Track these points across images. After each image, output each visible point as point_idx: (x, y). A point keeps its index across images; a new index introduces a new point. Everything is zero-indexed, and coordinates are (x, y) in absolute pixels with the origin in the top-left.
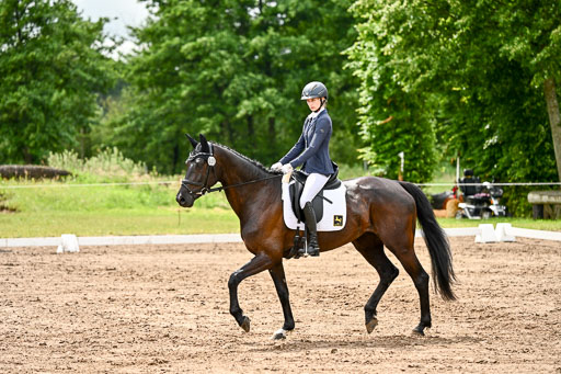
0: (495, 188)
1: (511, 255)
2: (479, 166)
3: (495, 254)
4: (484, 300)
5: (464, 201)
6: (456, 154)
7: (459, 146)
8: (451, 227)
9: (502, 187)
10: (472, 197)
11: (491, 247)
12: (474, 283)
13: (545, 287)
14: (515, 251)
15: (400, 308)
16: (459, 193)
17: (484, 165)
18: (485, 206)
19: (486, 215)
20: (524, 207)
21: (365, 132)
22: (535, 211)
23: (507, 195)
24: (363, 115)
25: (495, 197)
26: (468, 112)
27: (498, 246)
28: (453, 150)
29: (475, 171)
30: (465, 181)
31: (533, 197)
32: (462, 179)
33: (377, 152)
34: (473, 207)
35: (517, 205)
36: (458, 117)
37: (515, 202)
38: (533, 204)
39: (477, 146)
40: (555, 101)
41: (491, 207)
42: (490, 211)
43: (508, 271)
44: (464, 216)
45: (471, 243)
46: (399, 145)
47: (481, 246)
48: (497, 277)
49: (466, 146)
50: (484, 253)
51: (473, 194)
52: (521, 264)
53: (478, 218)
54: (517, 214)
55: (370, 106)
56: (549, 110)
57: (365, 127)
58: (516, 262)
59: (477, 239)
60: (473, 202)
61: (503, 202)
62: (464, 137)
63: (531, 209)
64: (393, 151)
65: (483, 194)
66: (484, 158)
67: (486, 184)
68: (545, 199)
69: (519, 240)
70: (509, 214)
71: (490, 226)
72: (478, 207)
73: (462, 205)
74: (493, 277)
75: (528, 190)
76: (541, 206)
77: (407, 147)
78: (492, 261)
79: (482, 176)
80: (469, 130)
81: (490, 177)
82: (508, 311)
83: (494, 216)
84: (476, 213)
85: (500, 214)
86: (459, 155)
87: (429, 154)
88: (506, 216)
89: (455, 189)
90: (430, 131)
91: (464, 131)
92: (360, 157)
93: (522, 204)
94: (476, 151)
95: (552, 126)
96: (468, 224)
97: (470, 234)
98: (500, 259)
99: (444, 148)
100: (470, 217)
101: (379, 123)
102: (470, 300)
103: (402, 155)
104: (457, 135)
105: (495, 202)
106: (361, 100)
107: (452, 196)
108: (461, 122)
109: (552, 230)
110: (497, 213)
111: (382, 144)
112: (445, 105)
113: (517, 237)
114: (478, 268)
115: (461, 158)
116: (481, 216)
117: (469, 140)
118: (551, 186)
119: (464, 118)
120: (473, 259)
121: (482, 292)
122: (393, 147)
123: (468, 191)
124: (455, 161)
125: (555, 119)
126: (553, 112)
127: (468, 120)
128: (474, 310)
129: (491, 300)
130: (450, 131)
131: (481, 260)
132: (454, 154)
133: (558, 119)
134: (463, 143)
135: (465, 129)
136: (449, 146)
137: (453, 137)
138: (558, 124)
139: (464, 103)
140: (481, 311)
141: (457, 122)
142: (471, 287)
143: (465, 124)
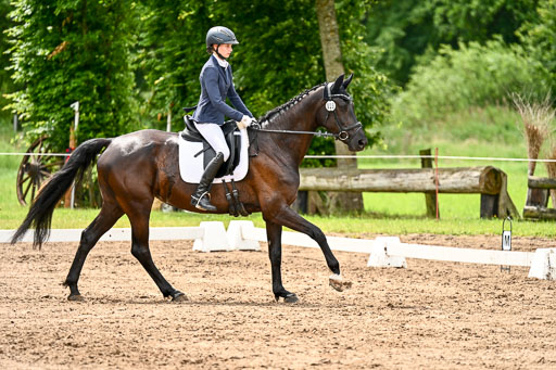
4: (204, 344)
6: (168, 106)
7: (172, 93)
11: (218, 259)
12: (187, 316)
13: (305, 325)
15: (63, 356)
21: (16, 67)
24: (16, 38)
26: (188, 38)
27: (231, 257)
28: (163, 98)
33: (36, 101)
36: (172, 45)
40: (334, 23)
45: (187, 252)
46: (74, 90)
47: (201, 256)
49: (183, 93)
50: (207, 268)
55: (27, 25)
56: (322, 36)
57: (17, 58)
59: (197, 246)
62: (181, 78)
64: (63, 100)
68: (311, 181)
69: (265, 248)
71: (218, 224)
74: (220, 308)
76: (304, 193)
77: (88, 93)
78: (220, 282)
80: (189, 67)
86: (173, 105)
87: (121, 106)
90: (126, 69)
91: (182, 69)
92: (7, 107)
95: (327, 63)
97: (185, 237)
98: (234, 279)
99: (148, 96)
101: (40, 52)
102: (181, 345)
103: (76, 106)
104: (168, 75)
106: (12, 14)
108: (178, 54)
111: (46, 89)
112: (152, 24)
113: (261, 243)
114: (196, 292)
115: (174, 113)
117: (189, 82)
118: (322, 161)
119: (183, 48)
120: (190, 278)
121: (200, 332)
122: (64, 94)
124: (164, 118)
125: (331, 51)
126: (328, 40)
127: (189, 50)
128: (186, 361)
129: (216, 346)
130: (158, 68)
131: (202, 280)
132: (163, 106)
133: (338, 52)
134: (178, 88)
135: (182, 65)
136: (155, 93)
137: (161, 79)
138: (337, 60)
139: (183, 21)
140: (198, 362)
141: (169, 53)
142: (183, 324)
143: (183, 56)
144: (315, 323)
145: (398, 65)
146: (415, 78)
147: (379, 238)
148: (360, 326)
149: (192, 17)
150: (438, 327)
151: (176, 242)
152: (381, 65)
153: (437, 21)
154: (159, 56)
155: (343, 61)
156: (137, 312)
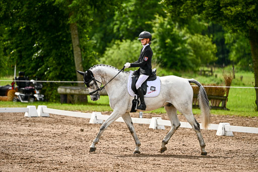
0: (38, 84)
1: (46, 125)
2: (29, 70)
3: (37, 124)
5: (18, 91)
6: (15, 62)
7: (17, 57)
8: (10, 107)
9: (42, 83)
10: (24, 89)
11: (34, 120)
12: (23, 141)
13: (66, 145)
14: (49, 123)
16: (16, 86)
17: (32, 69)
18: (31, 95)
19: (32, 100)
20: (55, 95)
22: (62, 98)
23: (45, 88)
25: (38, 89)
26: (23, 36)
27: (39, 119)
28: (13, 59)
29: (26, 73)
30: (19, 79)
31: (61, 90)
32: (18, 77)
34: (24, 95)
35: (51, 94)
36: (17, 39)
37: (50, 93)
38: (61, 94)
39: (28, 58)
40: (76, 31)
41: (35, 95)
42: (35, 97)
43: (44, 135)
44: (18, 101)
45: (22, 117)
47: (28, 119)
48: (37, 138)
49: (21, 57)
50: (30, 123)
51: (24, 87)
52: (52, 131)
53: (27, 102)
54: (51, 100)
56: (72, 37)
58: (49, 130)
59: (26, 115)
60: (24, 92)
61: (42, 92)
62: (20, 52)
63: (60, 97)
65: (30, 87)
66: (33, 65)
67: (32, 81)
68: (68, 91)
69: (52, 116)
70: (46, 100)
71: (34, 107)
72: (27, 95)
73: (17, 94)
75: (58, 85)
76: (65, 95)
79: (30, 76)
80: (23, 47)
81: (35, 77)
82: (43, 159)
83: (37, 100)
84: (25, 98)
85: (41, 99)
86: (17, 61)
88: (44, 101)
89: (13, 84)
91: (20, 48)
93: (54, 94)
94: (27, 61)
95: (74, 46)
96: (21, 105)
97: (21, 111)
98: (39, 128)
99: (8, 58)
100: (22, 101)
102: (21, 152)
104: (15, 50)
105: (37, 92)
107: (11, 88)
108: (19, 42)
109: (72, 111)
110: (38, 99)
112: (9, 31)
113: (50, 114)
114: (26, 132)
115: (17, 65)
116: (29, 101)
117: (23, 53)
118: (72, 83)
119: (20, 40)
120: (23, 127)
123: (21, 85)
124: (14, 67)
125: (75, 42)
126: (74, 38)
127: (23, 41)
128: (22, 158)
129: (33, 153)
130: (11, 48)
131: (28, 128)
132: (13, 62)
133: (78, 42)
134: (19, 55)
135: (20, 46)
136: (10, 57)
137: (13, 51)
138: (78, 46)
139: (21, 30)
140: (27, 159)
141: (16, 42)
142: (21, 144)
143: (21, 43)
144: (70, 145)
145: (101, 48)
146: (106, 52)
147: (93, 113)
148: (87, 146)
149: (24, 29)
150: (116, 146)
151: (18, 113)
152: (94, 47)
153: (115, 31)
154: (12, 43)
155: (80, 46)
156: (4, 139)
